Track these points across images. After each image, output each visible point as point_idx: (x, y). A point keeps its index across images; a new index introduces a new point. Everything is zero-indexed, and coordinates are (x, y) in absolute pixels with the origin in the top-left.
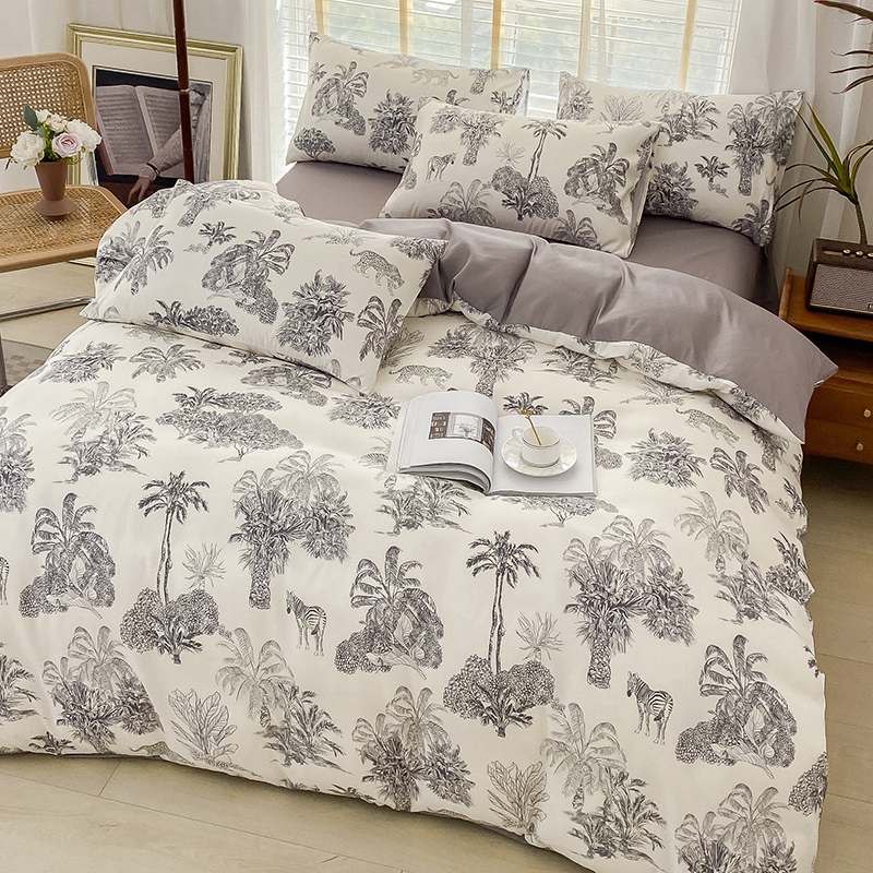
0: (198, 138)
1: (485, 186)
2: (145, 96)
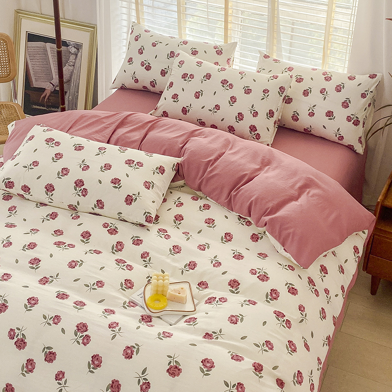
0: (75, 71)
2: (51, 48)
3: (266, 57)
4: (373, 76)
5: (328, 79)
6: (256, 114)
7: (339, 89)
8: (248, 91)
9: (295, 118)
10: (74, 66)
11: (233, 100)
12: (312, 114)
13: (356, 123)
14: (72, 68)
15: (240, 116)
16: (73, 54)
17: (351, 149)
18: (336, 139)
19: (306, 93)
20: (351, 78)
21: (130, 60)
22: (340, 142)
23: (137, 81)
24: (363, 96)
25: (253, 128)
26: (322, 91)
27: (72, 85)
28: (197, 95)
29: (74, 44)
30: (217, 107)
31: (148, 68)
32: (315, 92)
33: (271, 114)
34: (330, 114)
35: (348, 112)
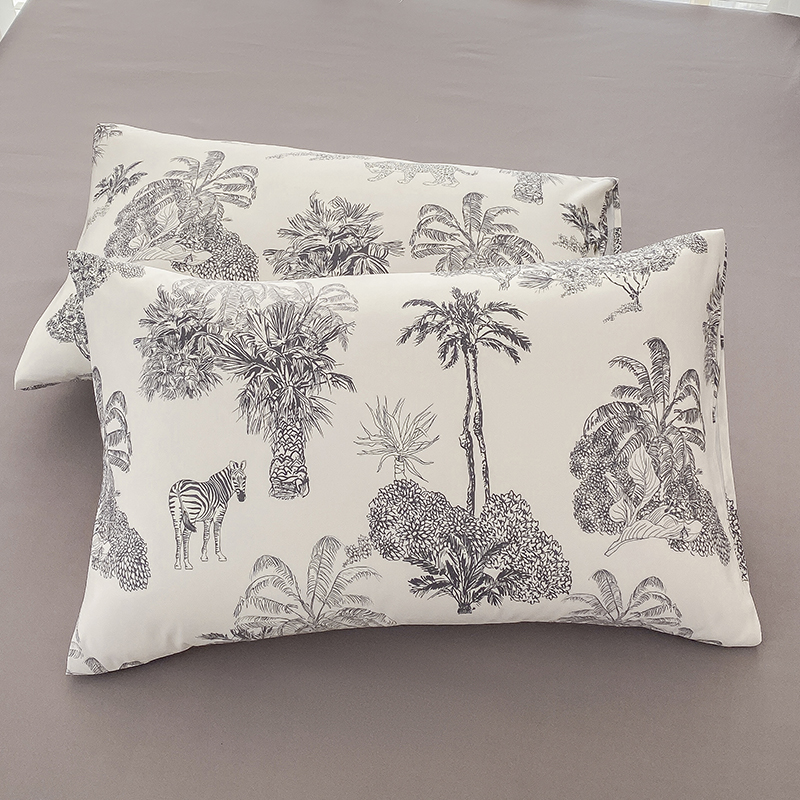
1: (353, 553)
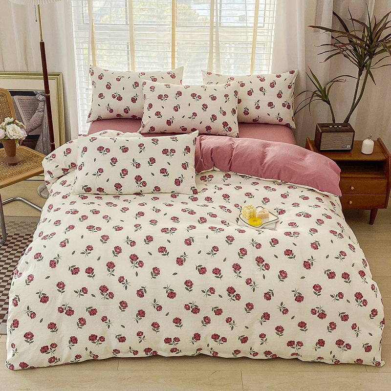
0: (45, 116)
2: (18, 100)
3: (209, 74)
4: (292, 72)
5: (262, 80)
6: (224, 114)
7: (272, 85)
8: (214, 98)
9: (246, 112)
10: (43, 111)
11: (205, 107)
12: (258, 107)
13: (289, 107)
14: (41, 114)
15: (214, 118)
16: (41, 101)
17: (287, 126)
18: (277, 122)
19: (250, 93)
20: (279, 76)
21: (101, 96)
22: (280, 123)
23: (111, 111)
24: (289, 87)
25: (225, 124)
26: (261, 89)
27: (44, 128)
28: (176, 109)
29: (41, 92)
30: (195, 114)
31: (120, 99)
32: (256, 91)
33: (234, 111)
34: (270, 104)
35: (282, 100)
